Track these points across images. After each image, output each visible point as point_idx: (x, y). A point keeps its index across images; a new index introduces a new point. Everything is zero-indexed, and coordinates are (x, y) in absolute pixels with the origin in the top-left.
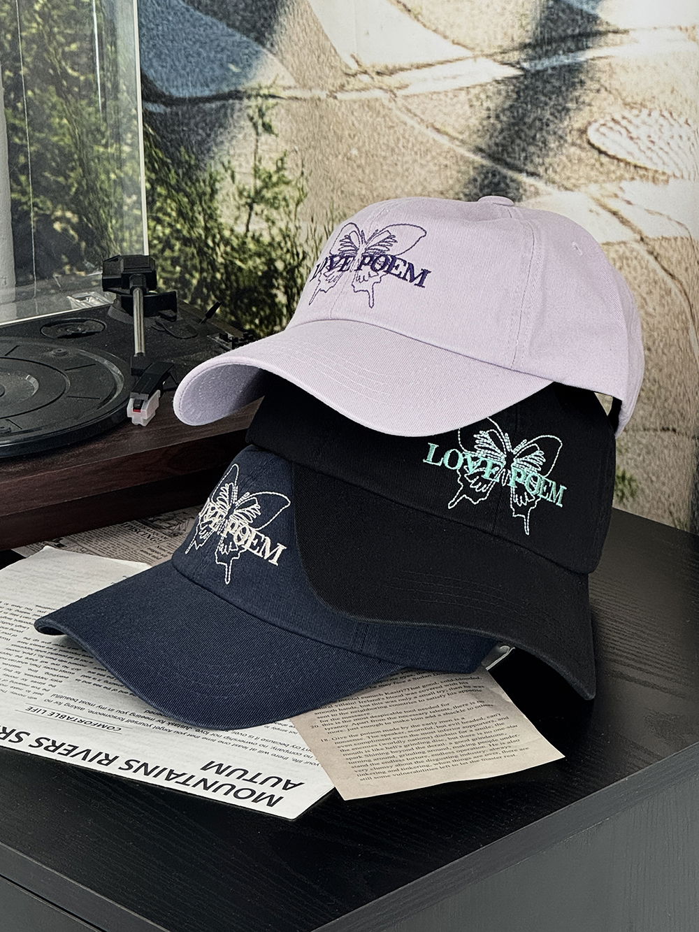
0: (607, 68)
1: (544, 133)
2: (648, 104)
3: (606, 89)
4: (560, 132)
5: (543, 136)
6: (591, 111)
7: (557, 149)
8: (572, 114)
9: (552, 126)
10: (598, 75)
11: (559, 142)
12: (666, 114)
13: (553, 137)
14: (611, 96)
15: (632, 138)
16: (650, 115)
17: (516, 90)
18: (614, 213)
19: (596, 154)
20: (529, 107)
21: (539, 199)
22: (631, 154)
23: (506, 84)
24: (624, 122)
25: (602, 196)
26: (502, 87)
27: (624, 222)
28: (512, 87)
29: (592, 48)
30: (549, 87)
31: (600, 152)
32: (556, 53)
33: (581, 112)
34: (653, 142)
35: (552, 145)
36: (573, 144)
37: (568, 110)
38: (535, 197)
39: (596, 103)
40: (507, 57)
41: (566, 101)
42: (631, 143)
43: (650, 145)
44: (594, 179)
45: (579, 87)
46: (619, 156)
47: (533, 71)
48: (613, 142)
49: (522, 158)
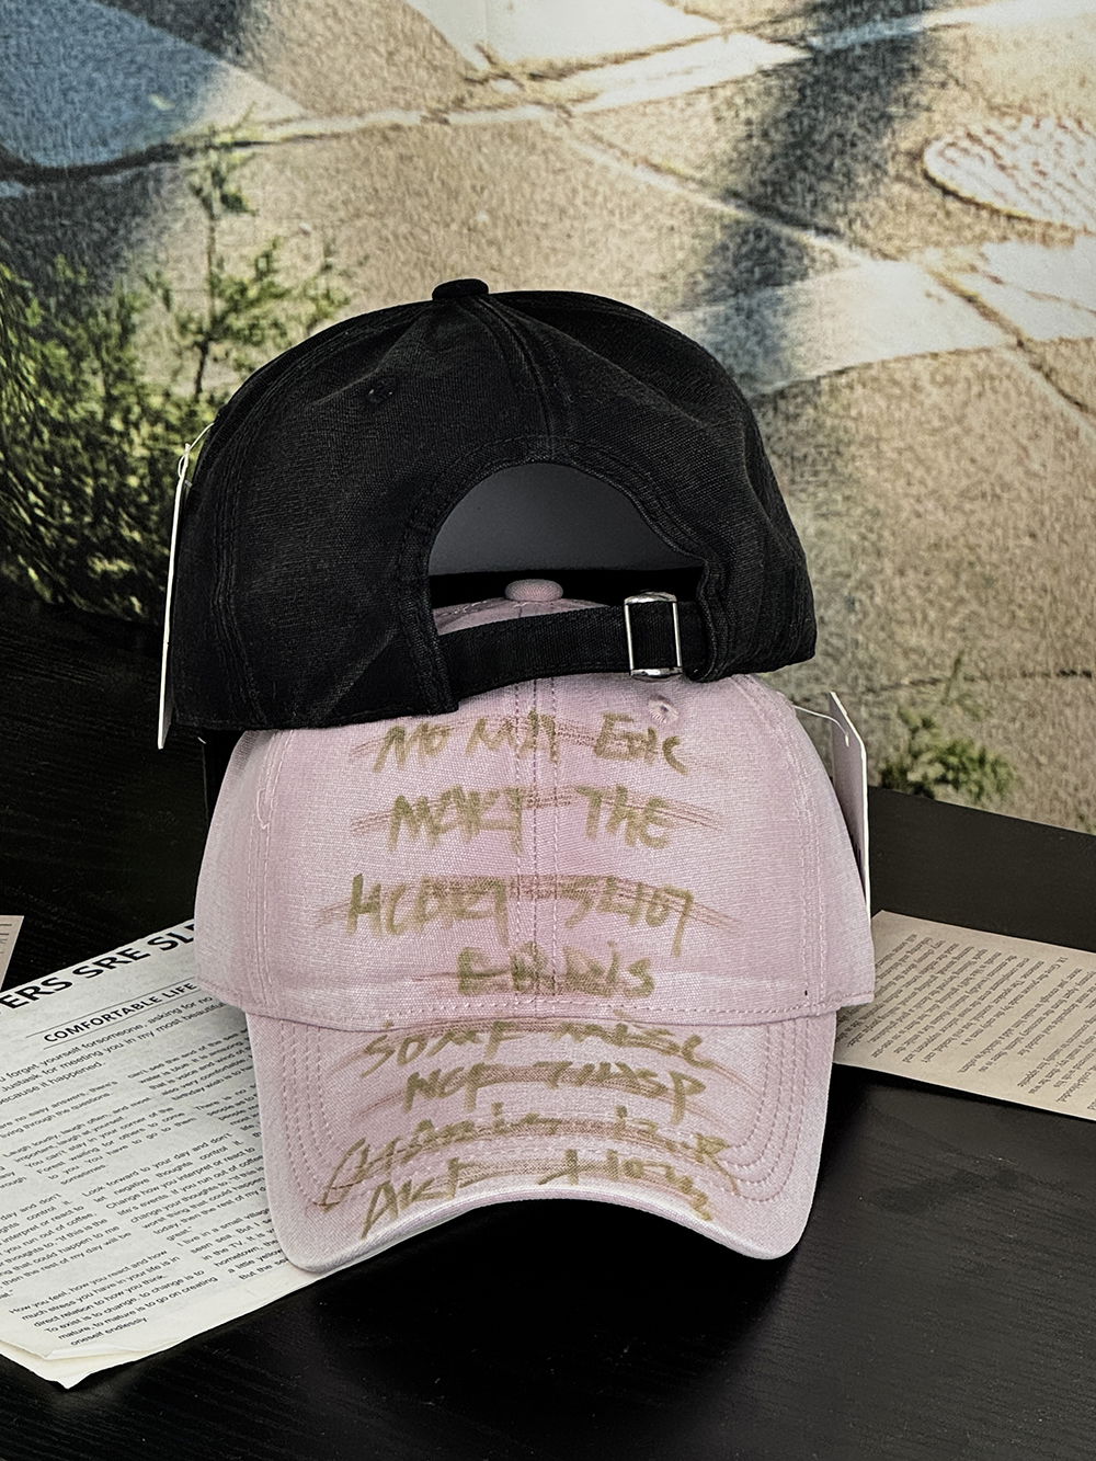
0: (960, 44)
1: (848, 160)
2: (1034, 106)
3: (957, 82)
4: (876, 157)
5: (845, 165)
6: (930, 120)
7: (871, 187)
8: (896, 125)
9: (861, 147)
10: (943, 56)
11: (874, 174)
12: (1070, 124)
13: (864, 166)
14: (967, 96)
15: (1002, 168)
16: (1037, 126)
17: (799, 85)
18: (970, 300)
19: (937, 195)
20: (822, 113)
21: (836, 274)
22: (1001, 195)
23: (780, 77)
24: (989, 140)
25: (949, 269)
26: (773, 82)
27: (987, 313)
28: (791, 81)
29: (933, 9)
30: (856, 78)
31: (946, 192)
32: (868, 18)
33: (913, 123)
34: (1042, 173)
35: (861, 180)
36: (899, 178)
37: (890, 118)
38: (831, 270)
39: (939, 107)
40: (781, 29)
41: (885, 101)
42: (1002, 175)
43: (1038, 179)
44: (935, 238)
45: (909, 77)
46: (980, 200)
47: (828, 51)
48: (970, 176)
49: (808, 204)
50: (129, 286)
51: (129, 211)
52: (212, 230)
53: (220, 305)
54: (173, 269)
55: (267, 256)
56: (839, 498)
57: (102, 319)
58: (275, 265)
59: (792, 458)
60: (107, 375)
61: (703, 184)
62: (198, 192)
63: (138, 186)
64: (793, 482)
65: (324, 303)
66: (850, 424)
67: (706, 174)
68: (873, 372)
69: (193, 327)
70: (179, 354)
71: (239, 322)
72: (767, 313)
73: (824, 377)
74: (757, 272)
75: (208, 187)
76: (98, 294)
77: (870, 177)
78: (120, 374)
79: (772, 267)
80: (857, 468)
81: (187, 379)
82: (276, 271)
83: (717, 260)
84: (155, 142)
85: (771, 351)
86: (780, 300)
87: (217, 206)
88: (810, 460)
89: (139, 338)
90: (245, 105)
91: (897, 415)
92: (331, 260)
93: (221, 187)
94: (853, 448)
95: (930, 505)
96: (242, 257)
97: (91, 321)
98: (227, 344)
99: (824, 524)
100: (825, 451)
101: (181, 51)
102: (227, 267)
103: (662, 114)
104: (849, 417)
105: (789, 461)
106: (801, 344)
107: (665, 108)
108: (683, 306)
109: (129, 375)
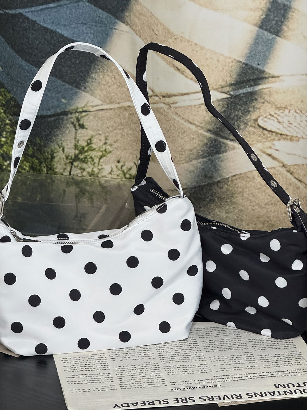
0: (268, 93)
2: (288, 107)
3: (267, 101)
4: (246, 121)
5: (238, 123)
6: (260, 112)
7: (244, 129)
8: (251, 113)
9: (242, 119)
10: (264, 96)
12: (298, 111)
13: (243, 124)
14: (270, 105)
15: (279, 122)
16: (289, 112)
17: (227, 104)
18: (270, 155)
19: (261, 130)
20: (232, 111)
21: (235, 151)
22: (279, 129)
23: (222, 102)
24: (276, 116)
25: (264, 148)
26: (221, 103)
27: (274, 158)
28: (225, 103)
29: (261, 84)
30: (241, 102)
31: (264, 129)
32: (245, 87)
33: (256, 112)
34: (291, 124)
35: (242, 127)
36: (251, 126)
37: (249, 111)
38: (233, 150)
39: (262, 108)
40: (224, 90)
41: (249, 108)
42: (279, 124)
43: (289, 125)
44: (261, 140)
45: (255, 101)
46: (273, 130)
47: (235, 95)
48: (270, 125)
49: (228, 133)
50: (54, 146)
51: (55, 127)
52: (76, 133)
53: (77, 152)
54: (65, 142)
55: (90, 140)
56: (232, 208)
57: (46, 154)
58: (92, 142)
59: (221, 198)
60: (47, 168)
61: (202, 128)
62: (73, 123)
63: (57, 121)
64: (221, 204)
65: (104, 152)
66: (236, 189)
67: (203, 125)
68: (242, 175)
69: (70, 157)
70: (66, 165)
71: (81, 157)
72: (217, 161)
73: (230, 177)
74: (215, 151)
75: (75, 122)
76: (46, 147)
77: (244, 126)
78: (51, 169)
79: (218, 149)
80: (237, 200)
81: (68, 171)
82: (92, 144)
83: (205, 147)
84: (62, 110)
85: (217, 170)
86: (220, 157)
87: (77, 127)
88: (225, 198)
89: (56, 160)
90: (86, 102)
91: (248, 185)
92: (106, 141)
93: (79, 122)
94: (236, 195)
95: (256, 207)
96: (84, 140)
97: (44, 154)
98: (78, 163)
99: (228, 215)
100: (229, 196)
101: (70, 88)
102: (79, 142)
103: (192, 109)
104: (235, 187)
105: (220, 199)
106: (225, 169)
107: (193, 108)
108: (196, 158)
109: (52, 169)
